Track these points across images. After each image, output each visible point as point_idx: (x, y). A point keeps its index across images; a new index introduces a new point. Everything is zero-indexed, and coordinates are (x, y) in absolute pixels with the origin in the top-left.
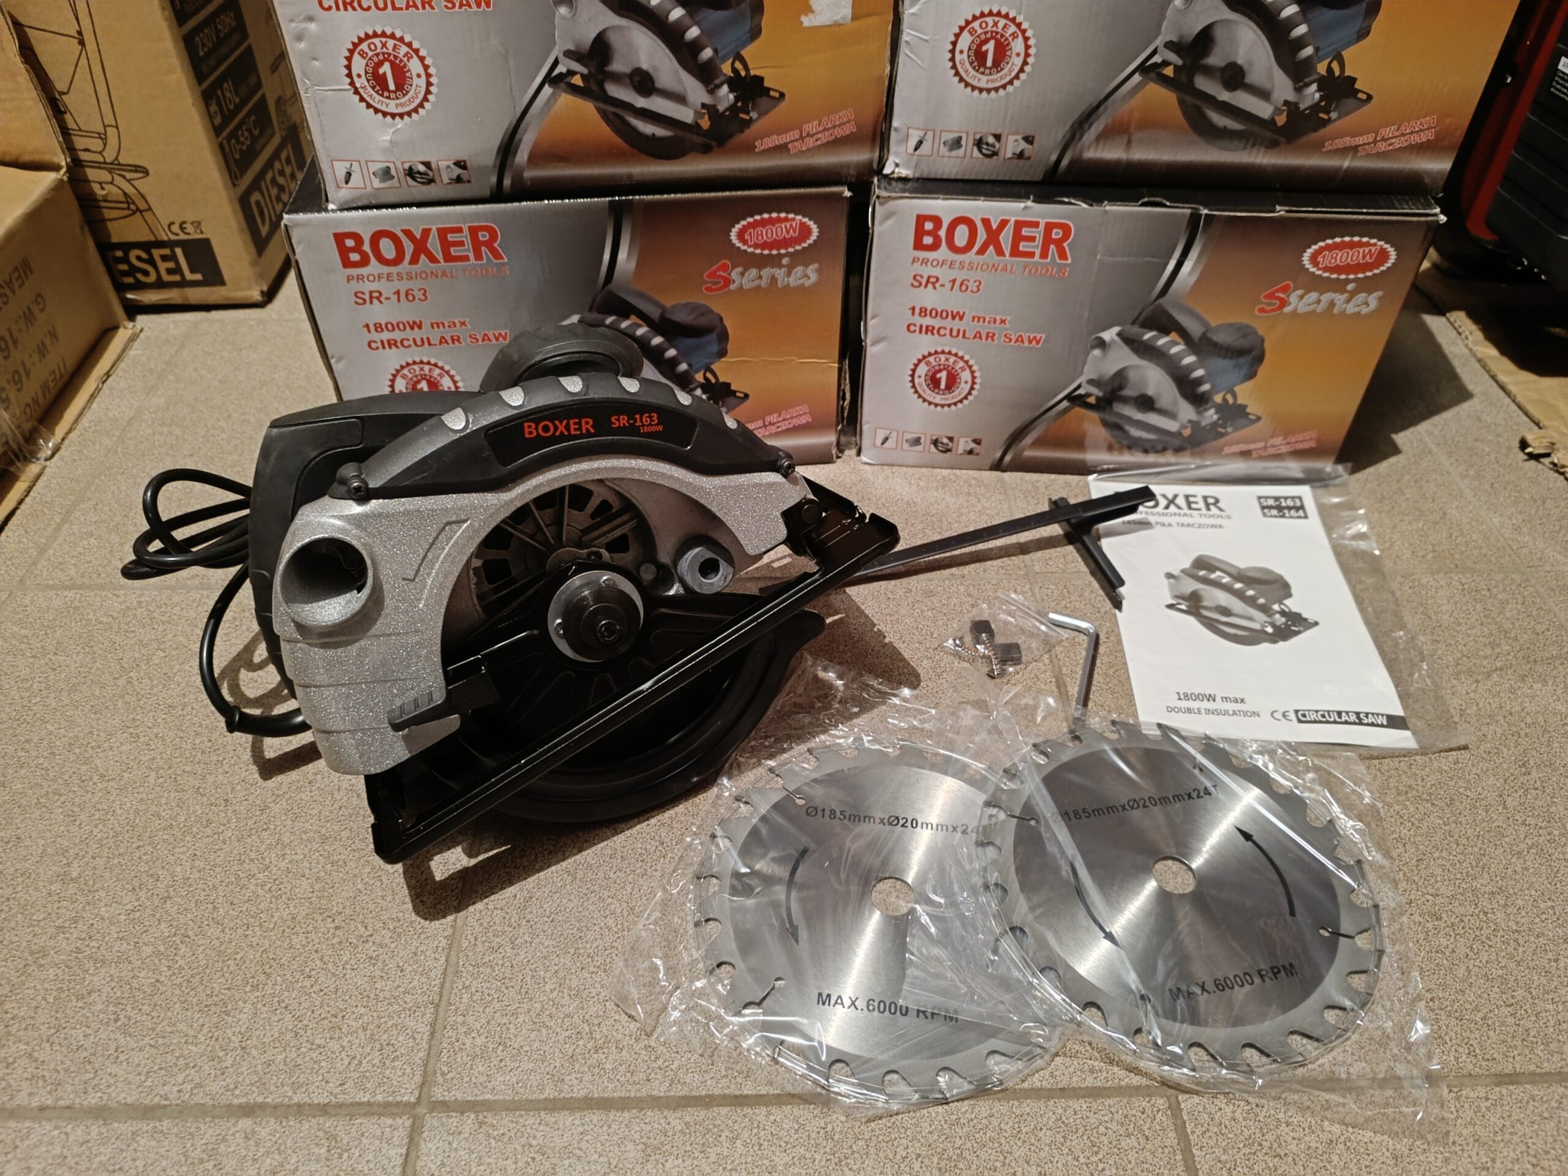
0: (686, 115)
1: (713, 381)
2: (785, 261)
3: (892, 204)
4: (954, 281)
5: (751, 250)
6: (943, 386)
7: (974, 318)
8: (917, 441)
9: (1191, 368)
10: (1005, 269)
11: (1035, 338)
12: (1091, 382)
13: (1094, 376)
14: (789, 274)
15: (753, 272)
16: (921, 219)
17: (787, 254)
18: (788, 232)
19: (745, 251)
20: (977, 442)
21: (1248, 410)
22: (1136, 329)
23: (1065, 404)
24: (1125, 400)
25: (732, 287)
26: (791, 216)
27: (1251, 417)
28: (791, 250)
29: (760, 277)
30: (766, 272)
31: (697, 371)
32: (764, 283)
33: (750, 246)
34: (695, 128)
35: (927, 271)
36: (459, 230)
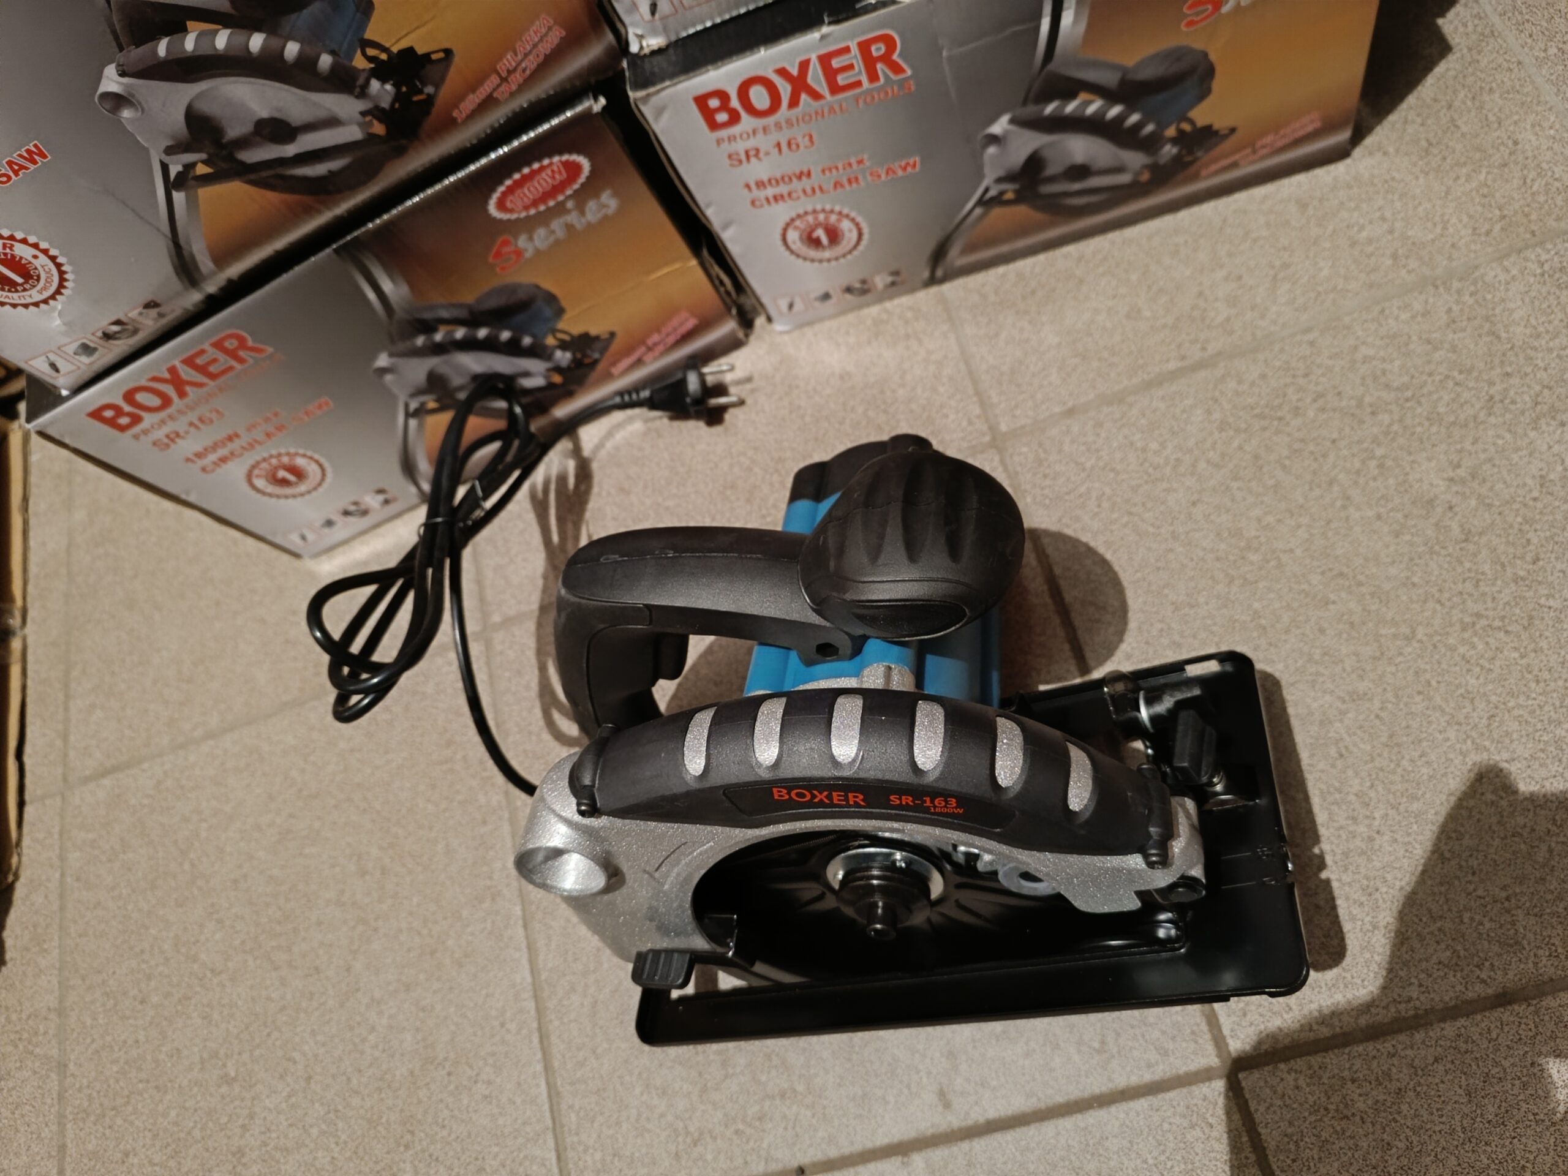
0: (352, 133)
1: (567, 338)
2: (570, 204)
3: (654, 100)
4: (779, 145)
5: (523, 214)
6: (825, 240)
7: (823, 171)
8: (826, 296)
9: (1120, 119)
10: (832, 110)
11: (908, 164)
12: (999, 180)
13: (1001, 173)
14: (582, 213)
15: (541, 232)
16: (701, 101)
17: (568, 198)
18: (553, 178)
19: (518, 220)
20: (896, 273)
21: (1216, 127)
22: (1031, 110)
23: (978, 211)
24: (1052, 179)
25: (528, 254)
26: (546, 162)
27: (1222, 132)
28: (569, 192)
29: (553, 232)
30: (557, 225)
31: (545, 336)
32: (560, 233)
33: (519, 212)
34: (371, 138)
35: (740, 147)
36: (202, 352)
